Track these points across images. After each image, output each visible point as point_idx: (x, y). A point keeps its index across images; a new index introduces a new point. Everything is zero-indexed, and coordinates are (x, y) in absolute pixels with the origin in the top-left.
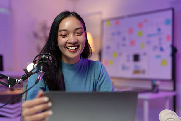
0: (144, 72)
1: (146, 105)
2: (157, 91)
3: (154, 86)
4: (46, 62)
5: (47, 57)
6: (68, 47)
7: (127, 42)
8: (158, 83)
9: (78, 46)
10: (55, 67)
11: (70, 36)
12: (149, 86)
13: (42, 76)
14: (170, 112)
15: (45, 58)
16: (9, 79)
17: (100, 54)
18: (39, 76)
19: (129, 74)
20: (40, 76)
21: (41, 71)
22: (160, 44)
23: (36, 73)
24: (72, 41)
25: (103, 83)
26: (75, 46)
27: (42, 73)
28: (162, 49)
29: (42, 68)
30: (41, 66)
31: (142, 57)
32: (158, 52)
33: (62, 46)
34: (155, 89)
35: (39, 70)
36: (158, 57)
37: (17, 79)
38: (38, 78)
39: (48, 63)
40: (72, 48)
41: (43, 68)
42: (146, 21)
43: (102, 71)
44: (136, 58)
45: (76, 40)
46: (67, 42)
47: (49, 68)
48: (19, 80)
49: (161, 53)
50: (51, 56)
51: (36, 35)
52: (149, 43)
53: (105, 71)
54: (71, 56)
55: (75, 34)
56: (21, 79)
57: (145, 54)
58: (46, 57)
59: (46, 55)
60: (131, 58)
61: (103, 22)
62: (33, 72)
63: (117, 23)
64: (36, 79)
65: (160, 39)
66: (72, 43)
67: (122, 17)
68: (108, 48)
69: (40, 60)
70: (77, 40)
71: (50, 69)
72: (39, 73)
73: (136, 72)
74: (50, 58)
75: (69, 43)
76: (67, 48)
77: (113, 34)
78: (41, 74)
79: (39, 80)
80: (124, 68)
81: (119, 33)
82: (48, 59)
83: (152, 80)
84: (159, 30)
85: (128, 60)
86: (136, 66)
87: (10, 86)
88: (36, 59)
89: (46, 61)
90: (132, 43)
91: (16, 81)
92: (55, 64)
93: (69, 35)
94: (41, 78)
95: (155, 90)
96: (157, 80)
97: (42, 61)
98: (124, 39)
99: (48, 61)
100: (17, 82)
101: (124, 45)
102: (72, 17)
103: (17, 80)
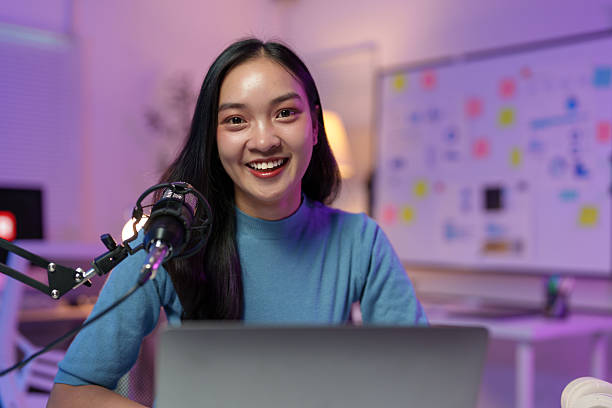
0: (518, 247)
1: (525, 359)
2: (564, 314)
3: (553, 296)
4: (176, 213)
5: (180, 197)
6: (253, 162)
7: (463, 146)
8: (566, 285)
9: (286, 161)
10: (205, 232)
11: (257, 125)
12: (534, 296)
13: (160, 261)
14: (598, 385)
15: (172, 198)
16: (52, 270)
17: (370, 185)
18: (151, 260)
19: (467, 253)
20: (155, 262)
21: (158, 244)
22: (575, 151)
23: (143, 250)
24: (262, 142)
25: (385, 293)
26: (273, 161)
27: (160, 250)
28: (580, 171)
29: (160, 232)
30: (159, 227)
31: (513, 198)
32: (568, 180)
33: (229, 160)
34: (555, 305)
35: (152, 241)
36: (569, 195)
37: (79, 270)
38: (148, 266)
39: (182, 217)
40: (264, 166)
41: (164, 234)
42: (526, 73)
43: (379, 251)
44: (493, 199)
45: (276, 141)
46: (244, 146)
47: (185, 234)
48: (86, 272)
49: (580, 184)
50: (192, 192)
51: (154, 121)
52: (535, 147)
53: (389, 248)
54: (261, 194)
55: (273, 119)
56: (93, 270)
57: (522, 186)
58: (175, 196)
59: (178, 190)
60: (477, 199)
61: (380, 76)
62: (133, 245)
63: (429, 81)
64: (142, 271)
65: (575, 136)
66: (261, 148)
67: (446, 62)
68: (398, 163)
69: (155, 207)
70: (281, 139)
71: (188, 235)
72: (151, 250)
73: (492, 246)
74: (191, 199)
75: (254, 151)
76: (248, 165)
77: (414, 118)
78: (158, 253)
79: (150, 274)
80: (451, 232)
81: (434, 115)
82: (183, 203)
83: (545, 276)
84: (572, 104)
85: (465, 207)
86: (491, 228)
87: (54, 291)
88: (143, 204)
89: (176, 209)
90: (481, 149)
91: (77, 275)
92: (207, 221)
93: (252, 123)
94: (156, 266)
95: (557, 309)
96: (563, 275)
97: (161, 210)
98: (452, 136)
99: (184, 209)
100: (78, 280)
101: (452, 156)
102: (264, 59)
103: (81, 274)
